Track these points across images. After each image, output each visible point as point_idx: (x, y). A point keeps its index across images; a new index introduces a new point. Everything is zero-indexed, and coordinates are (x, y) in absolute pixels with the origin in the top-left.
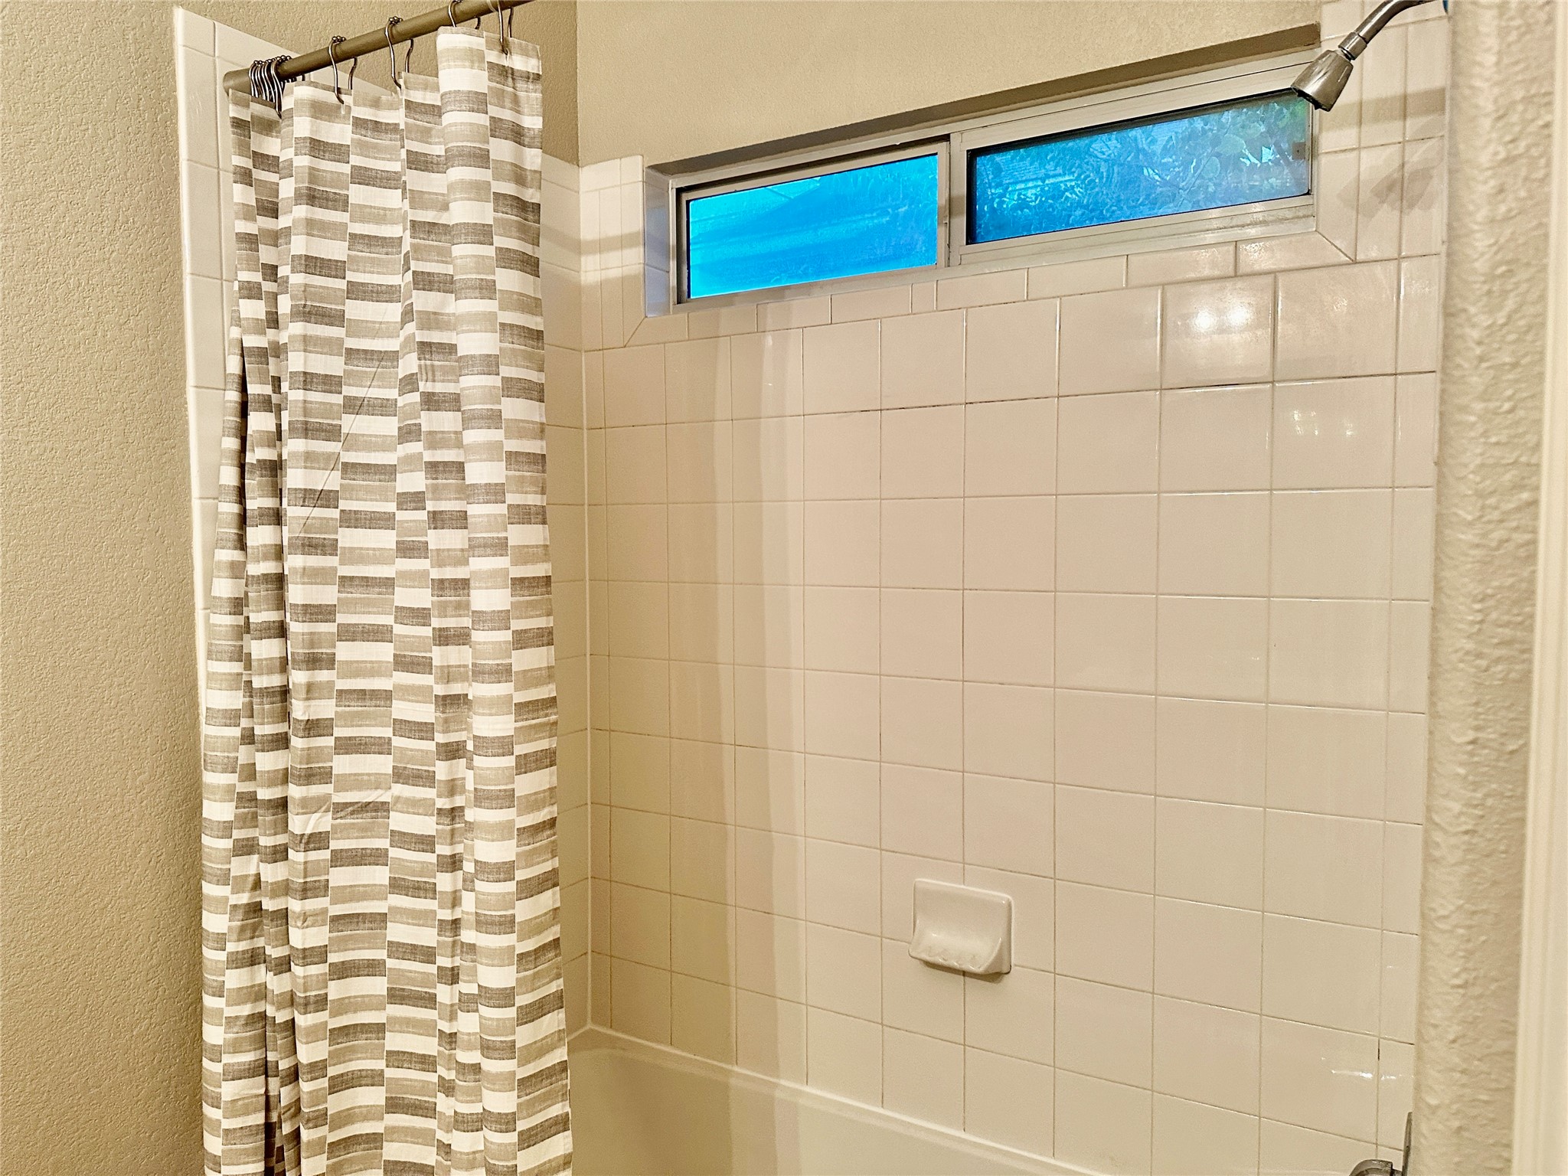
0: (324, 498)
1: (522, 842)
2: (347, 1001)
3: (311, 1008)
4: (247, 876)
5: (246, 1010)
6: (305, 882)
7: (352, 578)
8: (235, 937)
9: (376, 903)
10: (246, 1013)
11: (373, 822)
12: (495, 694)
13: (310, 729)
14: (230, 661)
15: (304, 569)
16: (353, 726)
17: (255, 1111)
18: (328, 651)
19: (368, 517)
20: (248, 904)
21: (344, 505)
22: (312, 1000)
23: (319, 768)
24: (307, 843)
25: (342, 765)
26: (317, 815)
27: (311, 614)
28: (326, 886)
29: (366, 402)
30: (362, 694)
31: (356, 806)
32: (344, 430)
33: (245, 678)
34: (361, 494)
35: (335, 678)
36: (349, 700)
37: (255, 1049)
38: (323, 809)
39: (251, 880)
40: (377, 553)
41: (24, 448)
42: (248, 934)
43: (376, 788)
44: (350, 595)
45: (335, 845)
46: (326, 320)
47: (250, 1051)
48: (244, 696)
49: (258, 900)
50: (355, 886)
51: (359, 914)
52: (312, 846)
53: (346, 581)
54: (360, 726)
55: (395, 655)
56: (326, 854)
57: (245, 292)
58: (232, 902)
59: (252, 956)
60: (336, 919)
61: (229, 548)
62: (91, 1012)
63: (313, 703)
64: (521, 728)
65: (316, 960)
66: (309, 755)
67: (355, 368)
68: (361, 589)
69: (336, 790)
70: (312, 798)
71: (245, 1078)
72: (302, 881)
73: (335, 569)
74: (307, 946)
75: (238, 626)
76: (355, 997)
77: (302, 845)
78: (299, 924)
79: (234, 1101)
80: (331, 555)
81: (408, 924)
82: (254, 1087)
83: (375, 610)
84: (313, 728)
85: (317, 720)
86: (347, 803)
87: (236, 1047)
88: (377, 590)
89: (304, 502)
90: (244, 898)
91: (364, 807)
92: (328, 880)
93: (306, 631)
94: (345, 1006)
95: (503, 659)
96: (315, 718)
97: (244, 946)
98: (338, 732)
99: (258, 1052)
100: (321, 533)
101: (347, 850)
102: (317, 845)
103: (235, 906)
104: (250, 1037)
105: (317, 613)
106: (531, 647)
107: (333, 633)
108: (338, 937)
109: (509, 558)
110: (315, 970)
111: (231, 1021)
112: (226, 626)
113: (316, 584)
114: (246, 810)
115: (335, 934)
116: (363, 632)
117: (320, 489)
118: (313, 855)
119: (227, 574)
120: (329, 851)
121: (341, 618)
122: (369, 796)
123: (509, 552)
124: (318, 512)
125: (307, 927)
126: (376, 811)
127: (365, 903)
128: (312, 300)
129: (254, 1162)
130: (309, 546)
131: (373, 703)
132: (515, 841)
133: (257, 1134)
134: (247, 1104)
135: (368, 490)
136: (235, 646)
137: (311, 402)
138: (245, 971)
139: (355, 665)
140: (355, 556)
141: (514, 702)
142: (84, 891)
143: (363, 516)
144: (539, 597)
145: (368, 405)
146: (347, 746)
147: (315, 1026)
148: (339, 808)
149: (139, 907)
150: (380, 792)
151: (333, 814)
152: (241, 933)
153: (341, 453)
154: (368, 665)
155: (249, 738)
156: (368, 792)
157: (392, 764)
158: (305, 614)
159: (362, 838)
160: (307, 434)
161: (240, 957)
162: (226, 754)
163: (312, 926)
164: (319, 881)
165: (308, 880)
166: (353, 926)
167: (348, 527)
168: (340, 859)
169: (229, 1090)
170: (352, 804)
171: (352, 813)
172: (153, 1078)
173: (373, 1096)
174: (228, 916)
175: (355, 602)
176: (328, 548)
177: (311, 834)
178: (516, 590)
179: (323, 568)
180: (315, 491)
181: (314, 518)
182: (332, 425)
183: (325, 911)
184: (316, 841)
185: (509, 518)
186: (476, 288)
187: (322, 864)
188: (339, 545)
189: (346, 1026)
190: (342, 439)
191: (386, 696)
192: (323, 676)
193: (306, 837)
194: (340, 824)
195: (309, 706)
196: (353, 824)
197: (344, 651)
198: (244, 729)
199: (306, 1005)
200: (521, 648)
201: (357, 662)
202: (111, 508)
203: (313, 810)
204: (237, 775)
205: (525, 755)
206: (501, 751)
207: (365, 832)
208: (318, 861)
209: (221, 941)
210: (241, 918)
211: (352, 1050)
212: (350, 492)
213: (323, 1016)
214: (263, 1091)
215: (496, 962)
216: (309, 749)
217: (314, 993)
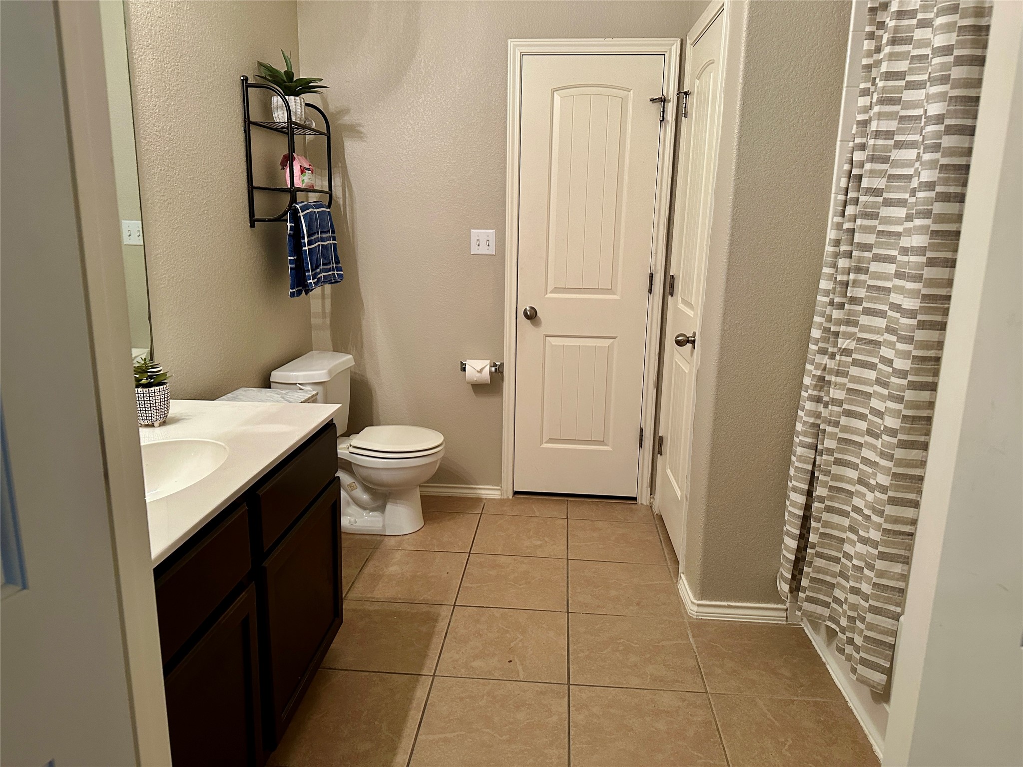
0: (877, 192)
1: (915, 363)
2: (848, 428)
3: (831, 424)
4: (822, 364)
5: (812, 420)
6: (838, 369)
7: (883, 231)
8: (812, 388)
9: (868, 387)
10: (811, 421)
11: (874, 350)
12: (912, 288)
13: (851, 301)
14: (830, 267)
15: (861, 226)
16: (871, 303)
17: (808, 464)
18: (866, 266)
19: (896, 201)
20: (820, 376)
21: (885, 195)
22: (833, 421)
23: (854, 319)
24: (842, 352)
25: (864, 320)
26: (849, 341)
27: (860, 247)
28: (848, 374)
29: (905, 142)
30: (878, 288)
31: (867, 340)
32: (892, 158)
33: (835, 276)
34: (895, 190)
35: (867, 279)
36: (872, 290)
37: (812, 438)
38: (852, 338)
39: (823, 366)
40: (897, 219)
41: (763, 173)
42: (818, 389)
43: (878, 334)
44: (881, 240)
45: (854, 356)
46: (892, 103)
47: (810, 438)
48: (833, 284)
49: (824, 375)
50: (861, 377)
51: (860, 391)
52: (844, 354)
53: (881, 233)
54: (875, 303)
55: (896, 271)
56: (850, 359)
57: (862, 93)
58: (814, 373)
59: (818, 399)
60: (849, 389)
61: (838, 216)
62: (757, 402)
63: (855, 289)
64: (923, 306)
65: (837, 405)
66: (849, 313)
67: (903, 126)
68: (886, 237)
69: (860, 331)
70: (848, 332)
71: (807, 448)
72: (837, 368)
73: (876, 227)
74: (834, 397)
75: (836, 252)
76: (853, 427)
77: (840, 353)
78: (833, 387)
79: (800, 456)
80: (875, 219)
81: (879, 400)
82: (811, 454)
83: (891, 247)
84: (854, 300)
85: (856, 297)
86: (863, 338)
87: (805, 434)
88: (894, 238)
89: (866, 193)
90: (819, 373)
91: (871, 342)
92: (849, 371)
93: (857, 255)
94: (846, 429)
95: (919, 271)
96: (855, 296)
97: (815, 393)
98: (865, 304)
99: (814, 440)
100: (871, 209)
101: (859, 360)
102: (847, 354)
103: (815, 375)
104: (812, 432)
105: (864, 248)
106: (938, 266)
107: (870, 258)
108: (849, 398)
109: (931, 219)
110: (836, 409)
111: (805, 423)
112: (830, 251)
113: (865, 233)
114: (826, 335)
115: (848, 396)
116: (884, 258)
117: (875, 187)
118: (844, 358)
119: (835, 228)
120: (851, 358)
121: (875, 251)
122: (874, 337)
123: (932, 217)
124: (872, 199)
125: (836, 389)
126: (876, 345)
127: (864, 386)
128: (886, 94)
129: (804, 484)
130: (865, 215)
131: (883, 293)
132: (910, 361)
133: (807, 473)
134: (806, 459)
135: (899, 188)
136: (833, 261)
137: (877, 145)
138: (814, 404)
139: (878, 274)
140: (888, 221)
141: (922, 293)
142: (761, 354)
143: (894, 201)
144: (949, 241)
145: (906, 144)
146: (868, 312)
147: (832, 433)
148: (860, 340)
149: (782, 367)
150: (879, 336)
151: (856, 342)
152: (815, 387)
153: (889, 169)
154: (884, 274)
155: (831, 303)
156: (874, 335)
157: (886, 324)
158: (858, 247)
159: (868, 356)
160: (872, 161)
161: (813, 397)
162: (822, 309)
163: (838, 389)
164: (845, 370)
165: (840, 368)
166: (857, 395)
167: (886, 206)
168: (856, 363)
169: (799, 450)
170: (865, 339)
171: (865, 343)
172: (777, 438)
173: (853, 474)
174: (811, 378)
175: (882, 243)
176: (875, 216)
177: (844, 349)
178: (933, 236)
179: (870, 226)
180: (872, 188)
181: (869, 202)
182: (886, 155)
183: (845, 384)
184: (846, 352)
185: (935, 199)
186: (939, 80)
187: (847, 363)
188: (880, 215)
189: (846, 439)
190: (890, 162)
191: (888, 290)
192: (862, 277)
193: (842, 349)
194: (859, 347)
195: (853, 290)
196: (865, 348)
197: (874, 267)
198: (831, 299)
199: (830, 422)
200: (931, 267)
201: (879, 272)
202: (795, 198)
203: (848, 338)
204: (824, 319)
205: (924, 321)
206: (910, 316)
207: (869, 353)
208: (846, 362)
209: (807, 387)
210: (816, 381)
211: (847, 450)
212: (889, 189)
213: (836, 430)
214: (813, 457)
215: (891, 415)
216: (850, 310)
217: (834, 419)
